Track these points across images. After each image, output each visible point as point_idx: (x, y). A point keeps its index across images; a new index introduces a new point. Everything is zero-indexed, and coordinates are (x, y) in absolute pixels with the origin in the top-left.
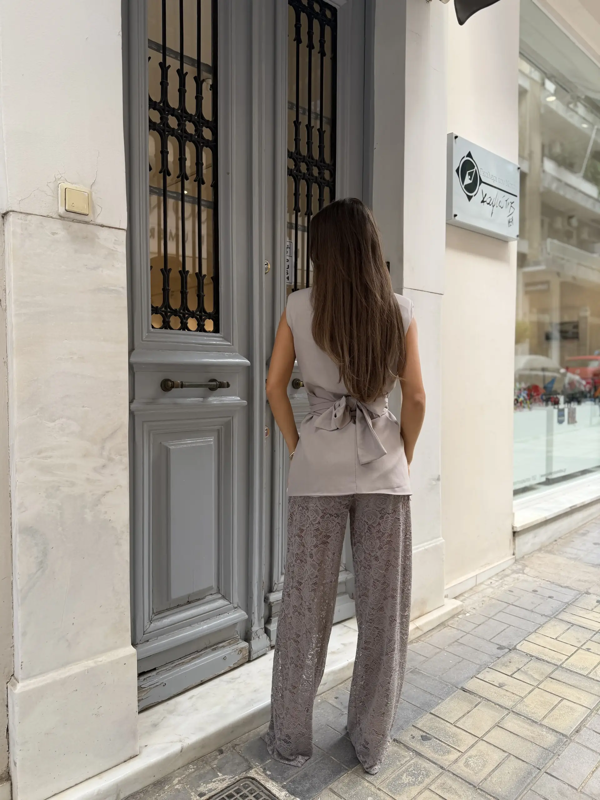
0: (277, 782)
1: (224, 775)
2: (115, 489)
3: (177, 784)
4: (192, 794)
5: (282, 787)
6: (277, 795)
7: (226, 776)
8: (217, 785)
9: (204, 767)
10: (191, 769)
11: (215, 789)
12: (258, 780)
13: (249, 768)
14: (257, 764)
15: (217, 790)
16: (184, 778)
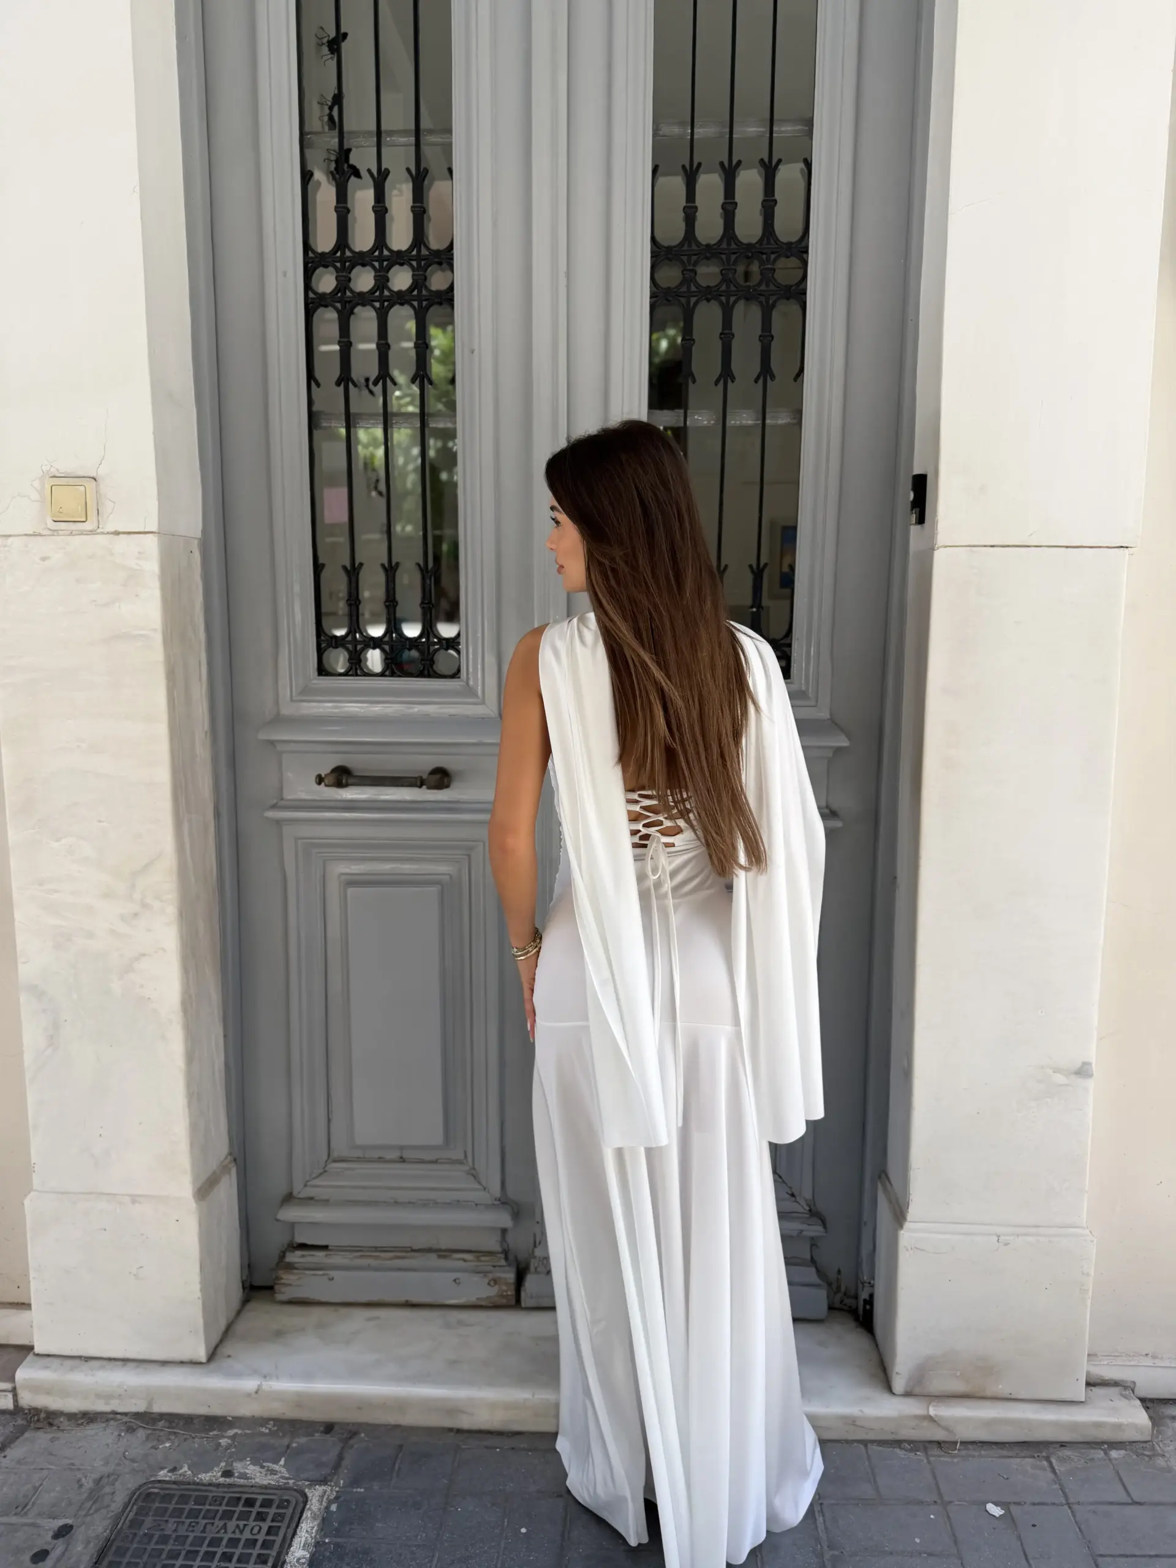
0: (322, 1530)
1: (284, 1466)
2: (156, 952)
3: (228, 1437)
4: (223, 1464)
5: (317, 1544)
6: (292, 1549)
7: (283, 1470)
8: (258, 1474)
9: (284, 1436)
10: (266, 1428)
11: (248, 1478)
12: (308, 1506)
13: (321, 1481)
14: (342, 1482)
15: (250, 1481)
16: (246, 1434)
